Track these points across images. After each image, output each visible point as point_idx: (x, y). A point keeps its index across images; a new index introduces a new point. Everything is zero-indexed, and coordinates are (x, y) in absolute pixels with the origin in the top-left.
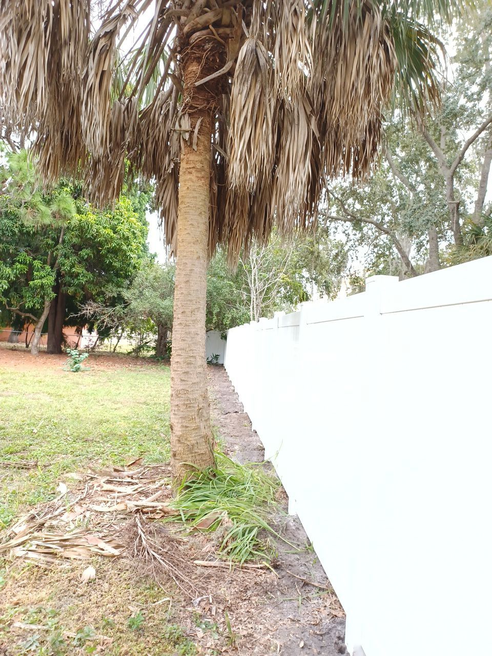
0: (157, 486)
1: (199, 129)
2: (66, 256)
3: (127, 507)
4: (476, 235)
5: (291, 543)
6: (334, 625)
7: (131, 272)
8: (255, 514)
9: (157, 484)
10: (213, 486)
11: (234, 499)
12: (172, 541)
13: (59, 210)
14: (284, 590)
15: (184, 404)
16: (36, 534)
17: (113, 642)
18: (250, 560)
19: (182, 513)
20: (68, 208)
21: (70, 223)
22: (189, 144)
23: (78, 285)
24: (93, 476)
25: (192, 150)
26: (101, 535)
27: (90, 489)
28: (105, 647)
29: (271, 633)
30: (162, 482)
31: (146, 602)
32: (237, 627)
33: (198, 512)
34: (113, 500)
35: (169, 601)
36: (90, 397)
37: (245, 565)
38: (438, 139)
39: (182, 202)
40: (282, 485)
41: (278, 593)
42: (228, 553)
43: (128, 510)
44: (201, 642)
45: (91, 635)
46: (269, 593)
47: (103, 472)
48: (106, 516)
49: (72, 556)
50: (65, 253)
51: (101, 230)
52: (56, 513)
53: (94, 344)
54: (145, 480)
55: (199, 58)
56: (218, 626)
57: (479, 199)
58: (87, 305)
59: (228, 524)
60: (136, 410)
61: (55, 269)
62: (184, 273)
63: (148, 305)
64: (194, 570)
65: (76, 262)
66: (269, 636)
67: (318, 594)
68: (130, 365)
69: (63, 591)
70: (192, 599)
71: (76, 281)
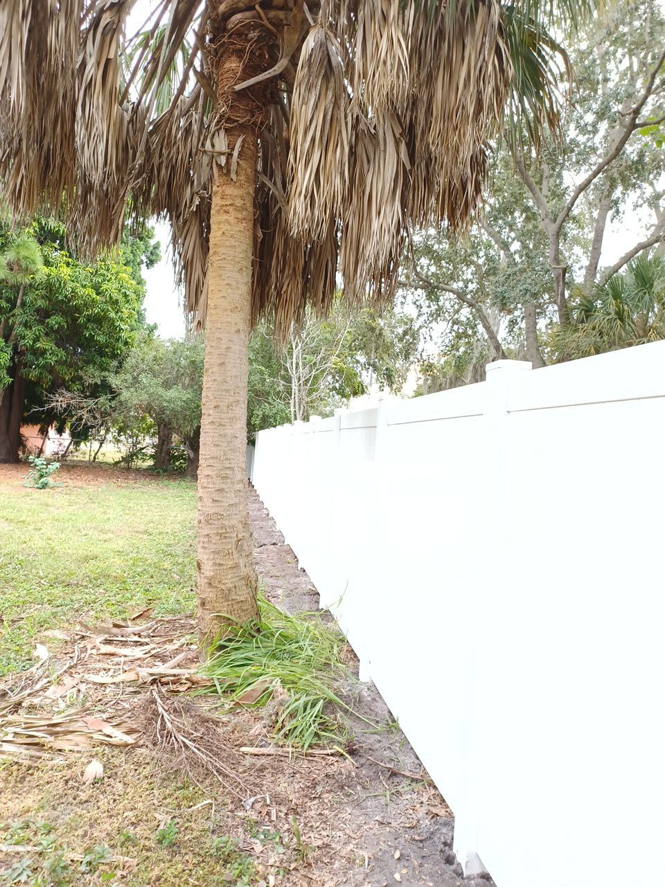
0: (176, 647)
1: (240, 152)
2: (27, 325)
3: (138, 677)
4: (586, 311)
5: (368, 718)
6: (437, 827)
7: (120, 350)
8: (318, 683)
9: (177, 644)
10: (257, 645)
11: (286, 662)
12: (207, 722)
13: (19, 259)
14: (366, 784)
15: (217, 534)
16: (10, 718)
17: (138, 865)
18: (315, 744)
19: (217, 683)
20: (31, 257)
21: (33, 278)
22: (225, 171)
23: (44, 367)
24: (84, 634)
25: (230, 180)
26: (105, 716)
27: (82, 652)
28: (127, 872)
29: (354, 842)
30: (183, 640)
31: (179, 806)
32: (308, 836)
33: (239, 681)
34: (117, 667)
35: (211, 804)
36: (66, 525)
37: (310, 751)
38: (540, 183)
39: (215, 253)
40: (348, 642)
41: (358, 788)
42: (286, 736)
43: (141, 681)
44: (261, 858)
45: (106, 856)
46: (346, 788)
47: (99, 628)
48: (108, 690)
49: (67, 747)
50: (26, 321)
51: (78, 290)
52: (38, 687)
53: (65, 449)
54: (158, 638)
55: (240, 50)
56: (282, 835)
57: (591, 264)
58: (57, 395)
59: (283, 696)
60: (134, 542)
61: (11, 344)
62: (217, 352)
63: (145, 396)
64: (241, 761)
65: (42, 334)
66: (351, 847)
67: (410, 787)
68: (119, 480)
69: (58, 796)
70: (241, 801)
71: (42, 361)
